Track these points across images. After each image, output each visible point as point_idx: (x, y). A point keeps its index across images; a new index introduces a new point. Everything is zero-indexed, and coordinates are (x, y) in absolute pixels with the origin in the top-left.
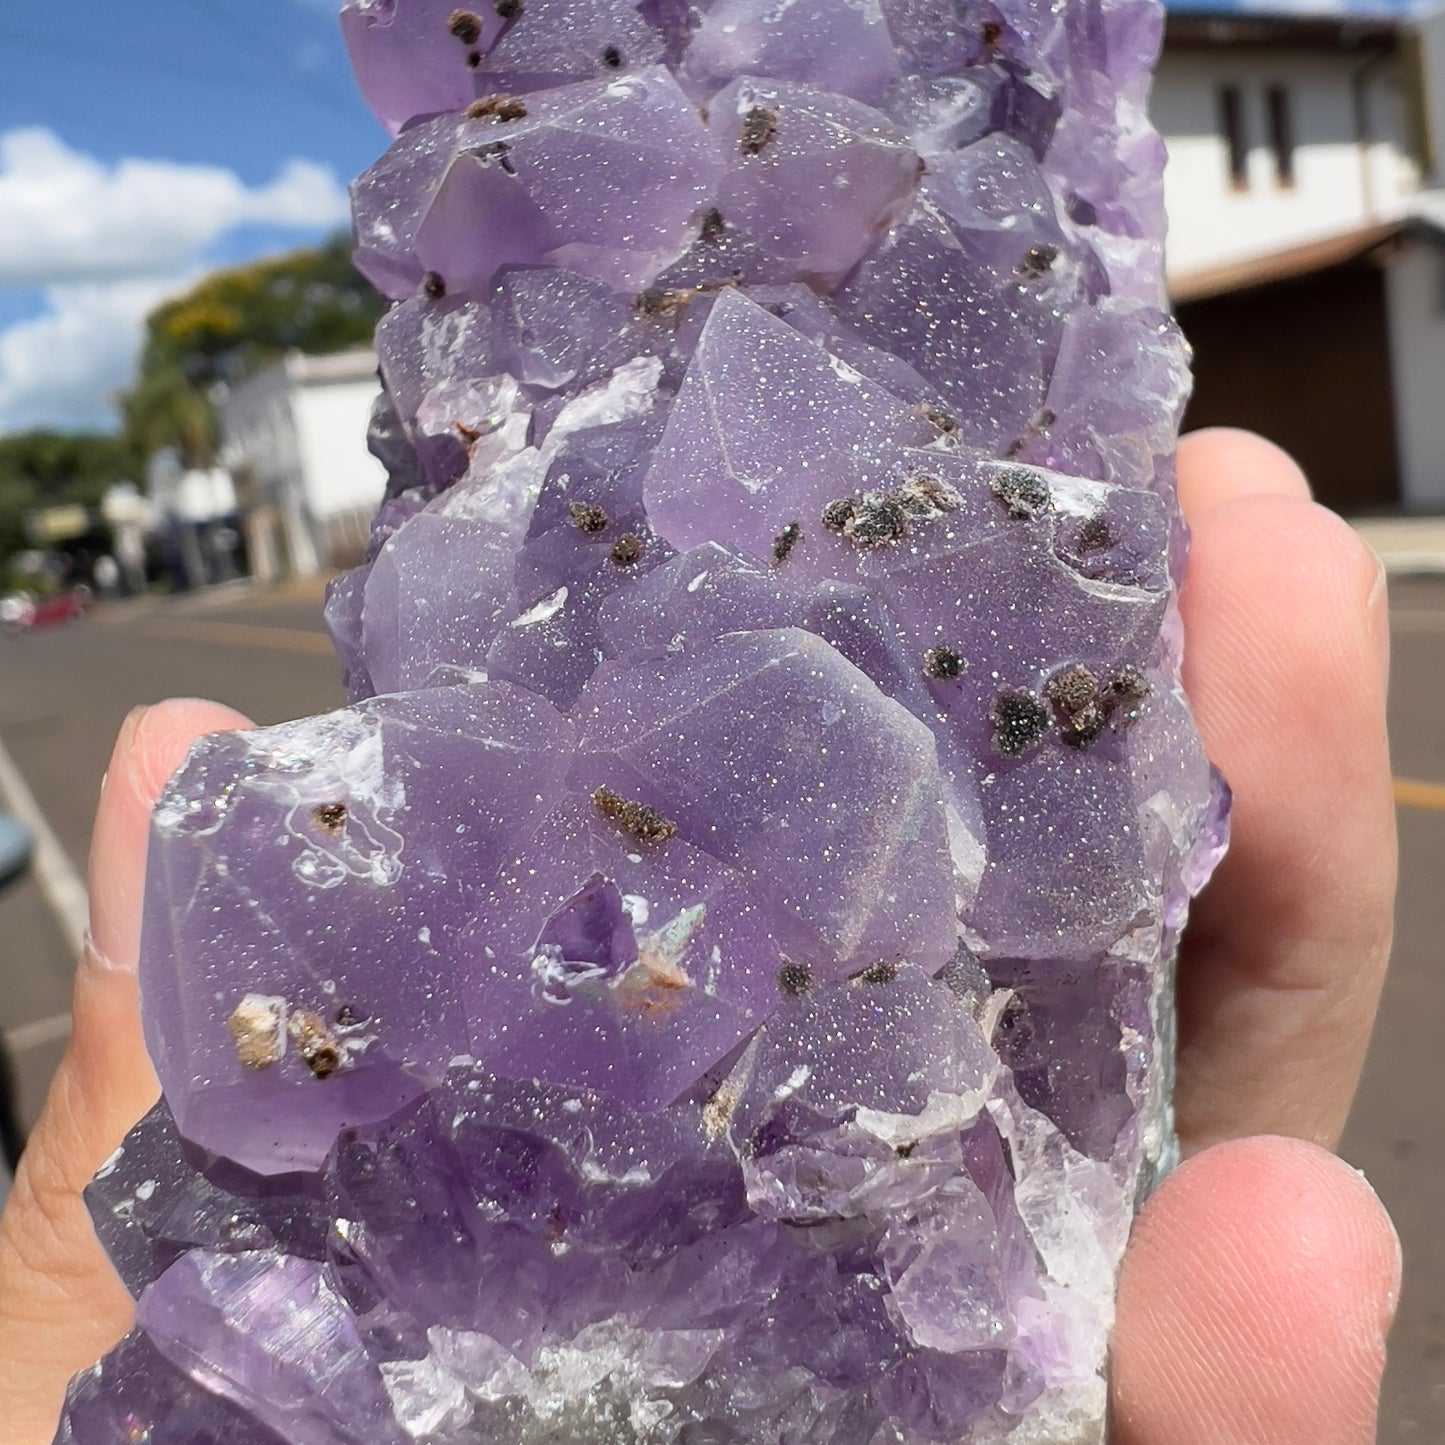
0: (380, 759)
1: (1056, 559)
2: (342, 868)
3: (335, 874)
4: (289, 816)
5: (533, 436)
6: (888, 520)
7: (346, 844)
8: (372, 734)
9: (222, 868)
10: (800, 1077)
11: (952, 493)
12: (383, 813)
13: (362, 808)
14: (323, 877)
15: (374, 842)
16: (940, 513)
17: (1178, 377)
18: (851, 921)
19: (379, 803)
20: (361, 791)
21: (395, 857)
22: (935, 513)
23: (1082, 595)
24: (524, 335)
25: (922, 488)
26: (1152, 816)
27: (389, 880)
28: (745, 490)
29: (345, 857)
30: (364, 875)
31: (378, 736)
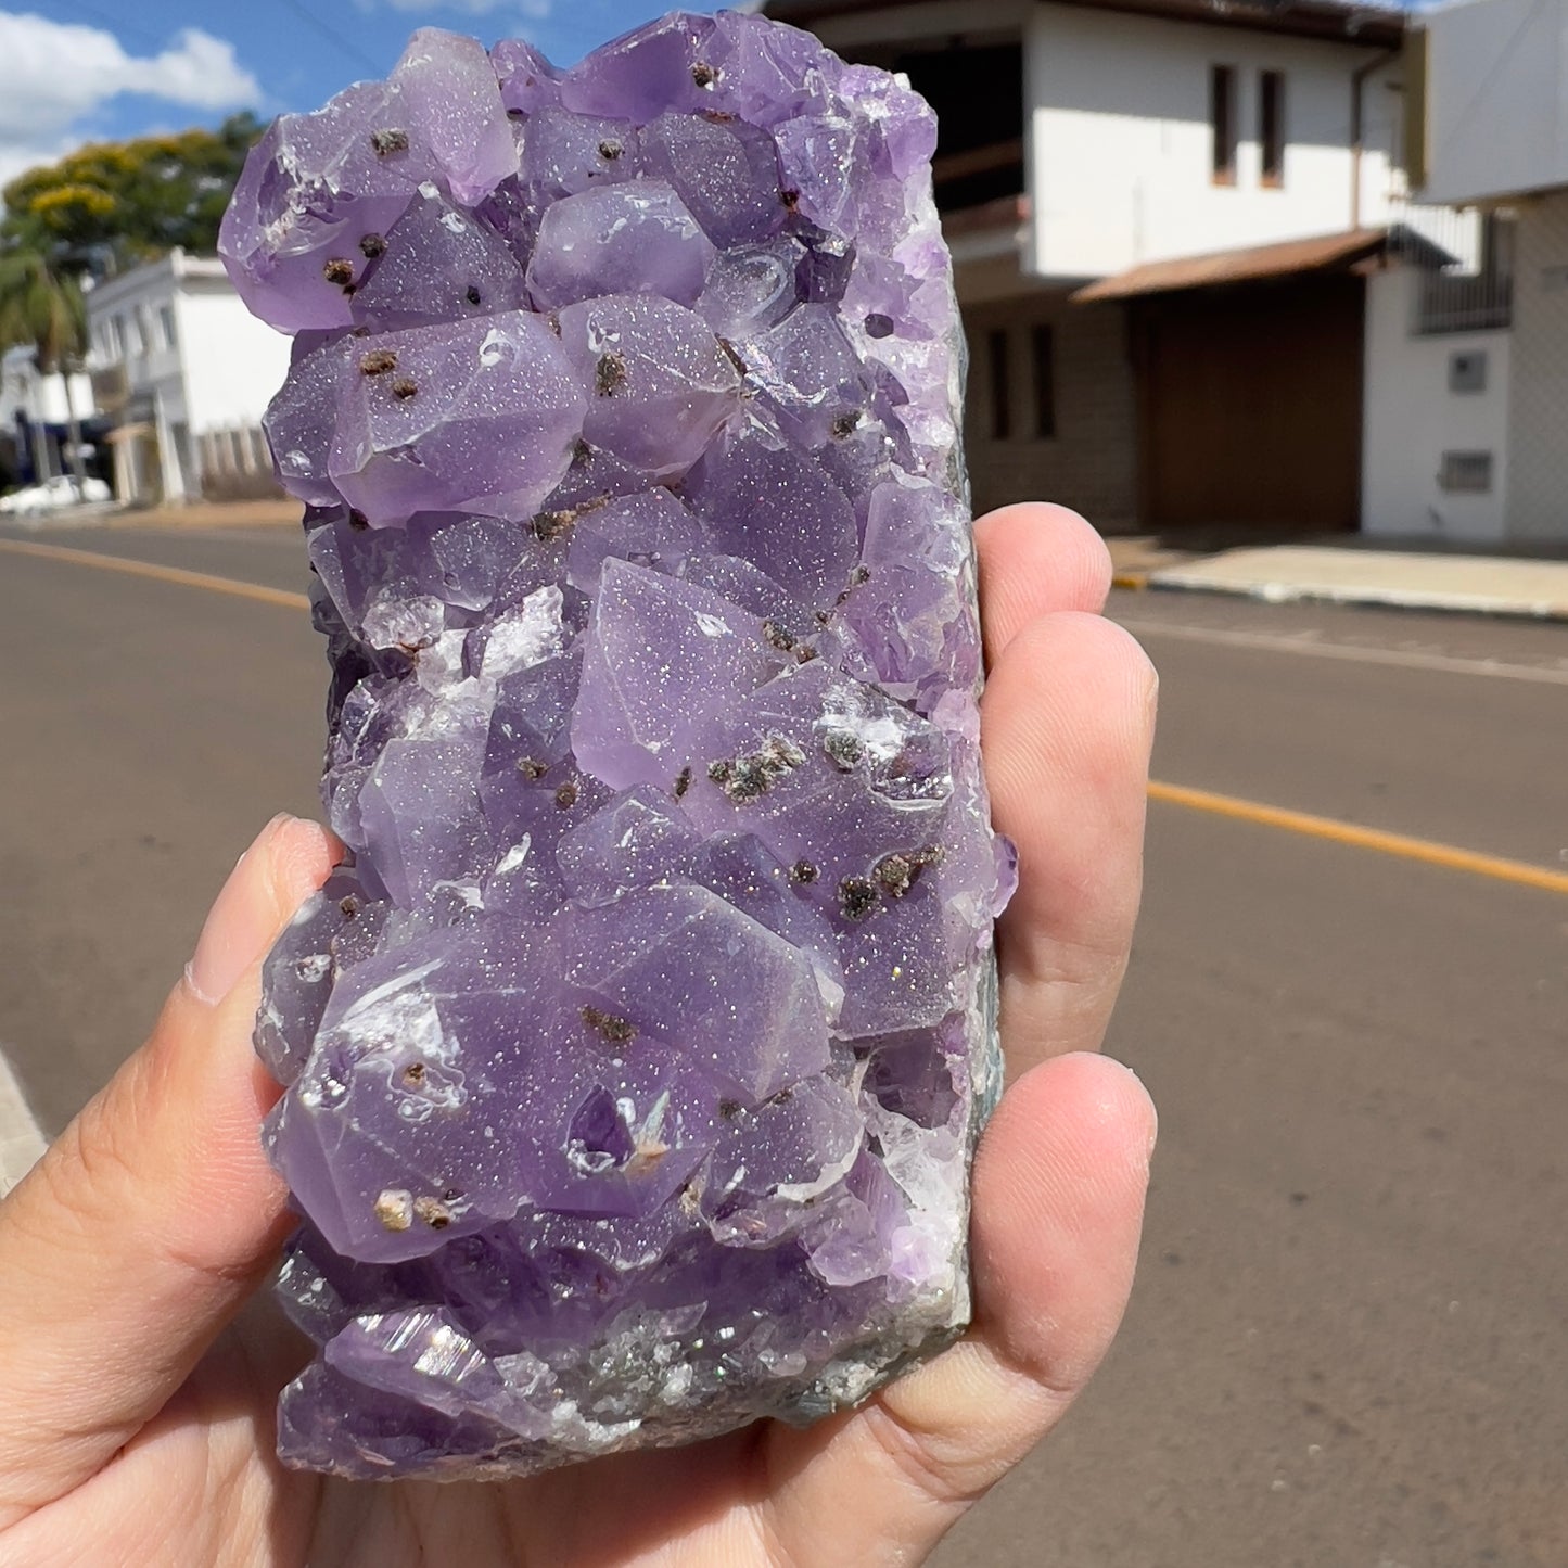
0: (438, 1025)
1: (872, 792)
2: (429, 1104)
3: (427, 1110)
4: (389, 1080)
5: (471, 663)
6: (754, 782)
7: (428, 1088)
8: (430, 1008)
9: (356, 1127)
10: (739, 1176)
11: (797, 753)
12: (447, 1060)
13: (433, 1061)
14: (418, 1114)
15: (445, 1081)
16: (791, 769)
17: (959, 545)
18: (761, 1075)
19: (443, 1054)
20: (430, 1050)
21: (461, 1087)
22: (787, 770)
23: (890, 811)
24: (446, 576)
25: (776, 751)
26: (956, 913)
27: (460, 1102)
28: (649, 752)
29: (429, 1097)
30: (444, 1105)
31: (434, 1010)
